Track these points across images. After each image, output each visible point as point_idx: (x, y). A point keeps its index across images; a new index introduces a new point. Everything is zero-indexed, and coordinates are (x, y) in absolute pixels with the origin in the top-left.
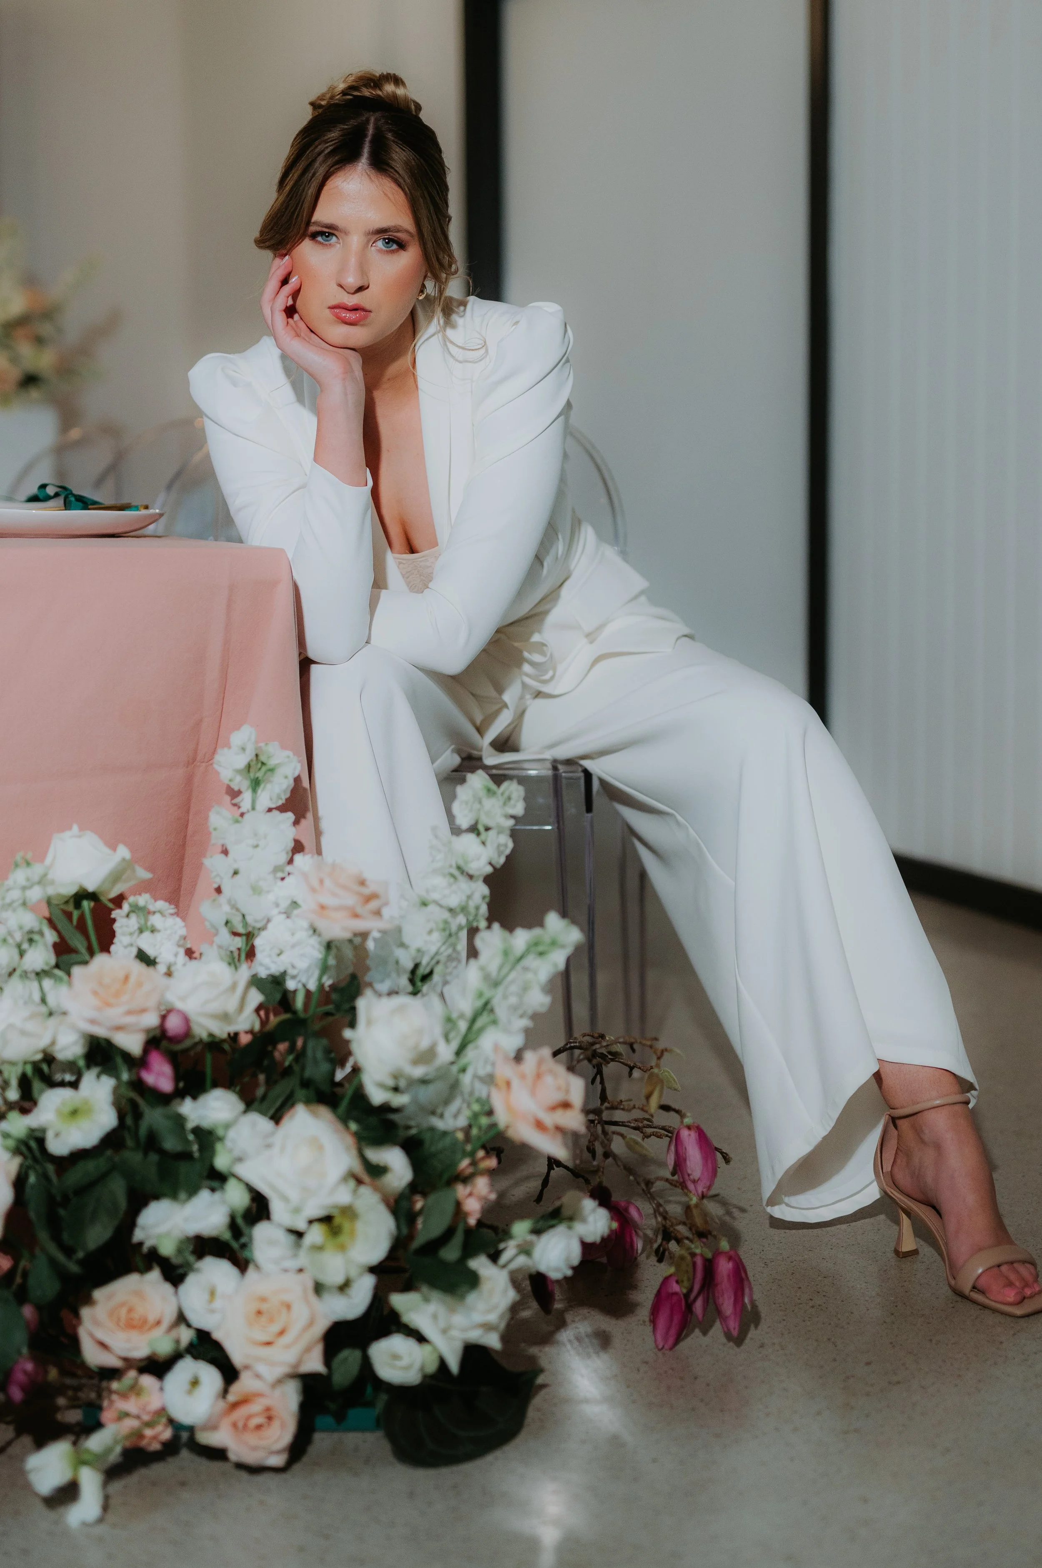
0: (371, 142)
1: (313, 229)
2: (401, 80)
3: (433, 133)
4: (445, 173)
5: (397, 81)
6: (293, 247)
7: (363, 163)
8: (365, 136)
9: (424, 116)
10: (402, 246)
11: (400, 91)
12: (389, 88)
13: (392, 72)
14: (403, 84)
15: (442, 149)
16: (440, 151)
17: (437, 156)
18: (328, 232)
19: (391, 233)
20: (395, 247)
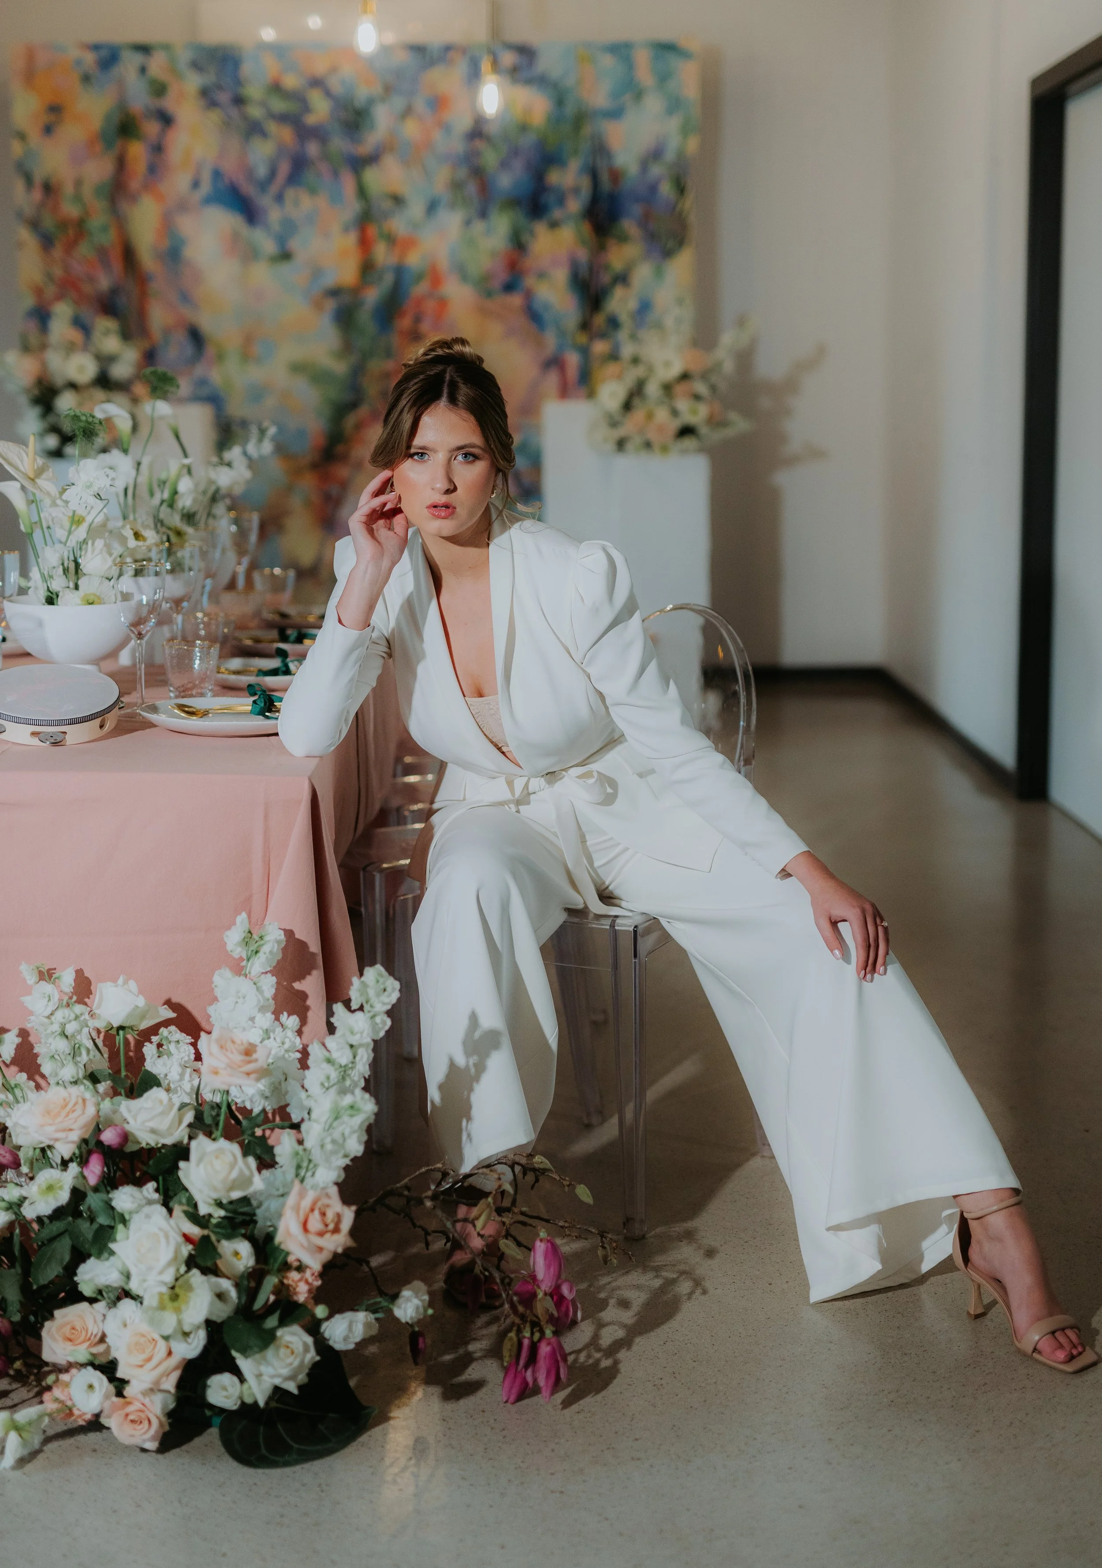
0: (448, 385)
1: (413, 451)
2: (466, 341)
3: (493, 376)
4: (504, 405)
5: (463, 342)
6: (397, 466)
7: (443, 402)
8: (444, 382)
9: (486, 366)
10: (476, 457)
11: (467, 350)
12: (458, 348)
13: (459, 336)
14: (468, 343)
15: (501, 387)
16: (499, 389)
17: (496, 392)
18: (422, 454)
19: (467, 449)
20: (471, 459)
